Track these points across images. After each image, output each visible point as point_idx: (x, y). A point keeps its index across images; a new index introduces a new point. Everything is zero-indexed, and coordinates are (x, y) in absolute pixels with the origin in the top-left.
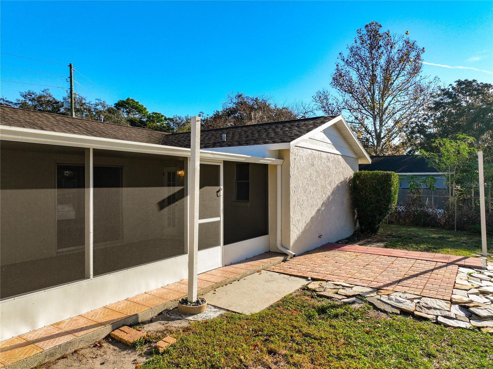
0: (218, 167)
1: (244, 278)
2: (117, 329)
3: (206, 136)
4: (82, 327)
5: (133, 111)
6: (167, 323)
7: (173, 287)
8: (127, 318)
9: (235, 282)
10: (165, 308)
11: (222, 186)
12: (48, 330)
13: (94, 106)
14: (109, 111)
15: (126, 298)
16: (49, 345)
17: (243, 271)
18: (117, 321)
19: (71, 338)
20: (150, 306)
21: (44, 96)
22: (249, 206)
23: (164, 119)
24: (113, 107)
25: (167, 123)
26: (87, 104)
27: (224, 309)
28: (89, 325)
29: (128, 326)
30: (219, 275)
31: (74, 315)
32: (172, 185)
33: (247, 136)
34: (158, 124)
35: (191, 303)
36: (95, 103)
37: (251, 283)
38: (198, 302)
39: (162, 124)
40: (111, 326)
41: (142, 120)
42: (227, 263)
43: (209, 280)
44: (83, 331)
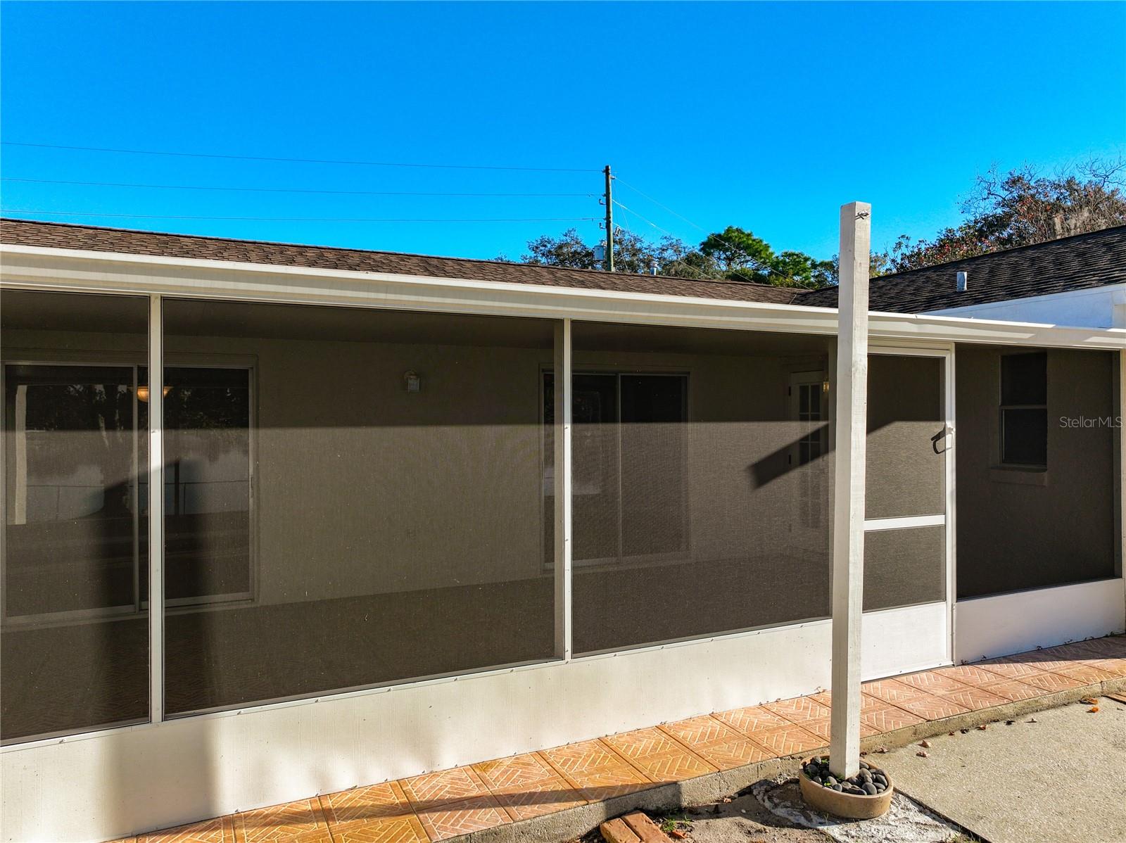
0: (938, 363)
1: (1029, 717)
2: (620, 816)
3: (908, 286)
4: (533, 790)
5: (740, 255)
6: (759, 831)
7: (792, 710)
8: (648, 790)
9: (995, 725)
10: (761, 777)
11: (951, 419)
12: (459, 779)
13: (658, 252)
14: (688, 261)
15: (658, 724)
16: (446, 829)
17: (1025, 692)
18: (621, 793)
19: (498, 821)
20: (716, 763)
21: (567, 244)
22: (1046, 483)
23: (810, 266)
24: (697, 251)
25: (817, 273)
26: (645, 251)
27: (954, 823)
28: (550, 788)
29: (648, 813)
30: (941, 692)
31: (524, 749)
32: (810, 417)
33: (1040, 271)
34: (797, 278)
35: (841, 780)
36: (660, 246)
37: (1059, 740)
38: (861, 780)
39: (807, 278)
40: (602, 804)
41: (760, 272)
42: (969, 656)
43: (906, 706)
44: (532, 804)
